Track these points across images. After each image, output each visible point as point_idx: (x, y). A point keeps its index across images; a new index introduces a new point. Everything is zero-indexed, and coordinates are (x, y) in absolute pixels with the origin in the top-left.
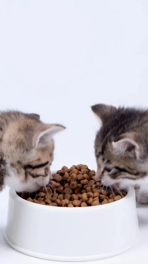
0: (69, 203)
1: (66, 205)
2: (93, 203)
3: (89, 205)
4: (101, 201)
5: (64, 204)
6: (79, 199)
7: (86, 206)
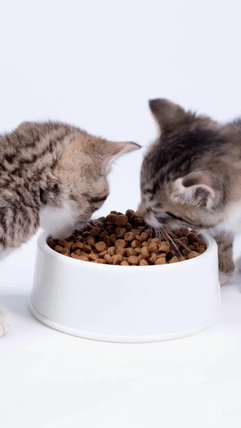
0: (123, 260)
1: (119, 263)
2: (157, 261)
3: (151, 263)
4: (168, 259)
5: (115, 262)
6: (138, 254)
7: (147, 265)
